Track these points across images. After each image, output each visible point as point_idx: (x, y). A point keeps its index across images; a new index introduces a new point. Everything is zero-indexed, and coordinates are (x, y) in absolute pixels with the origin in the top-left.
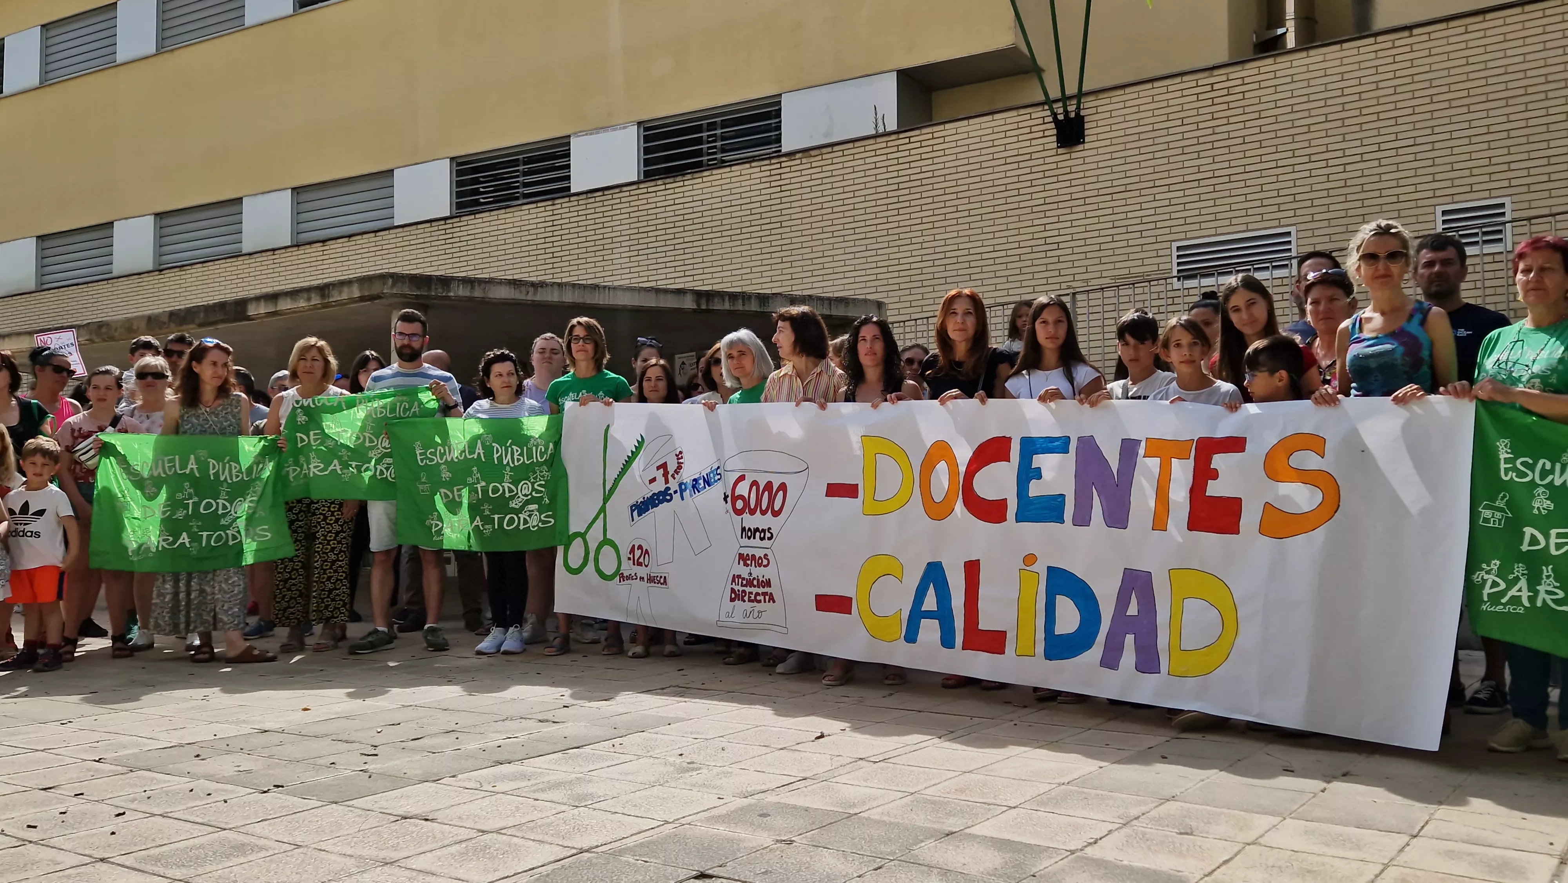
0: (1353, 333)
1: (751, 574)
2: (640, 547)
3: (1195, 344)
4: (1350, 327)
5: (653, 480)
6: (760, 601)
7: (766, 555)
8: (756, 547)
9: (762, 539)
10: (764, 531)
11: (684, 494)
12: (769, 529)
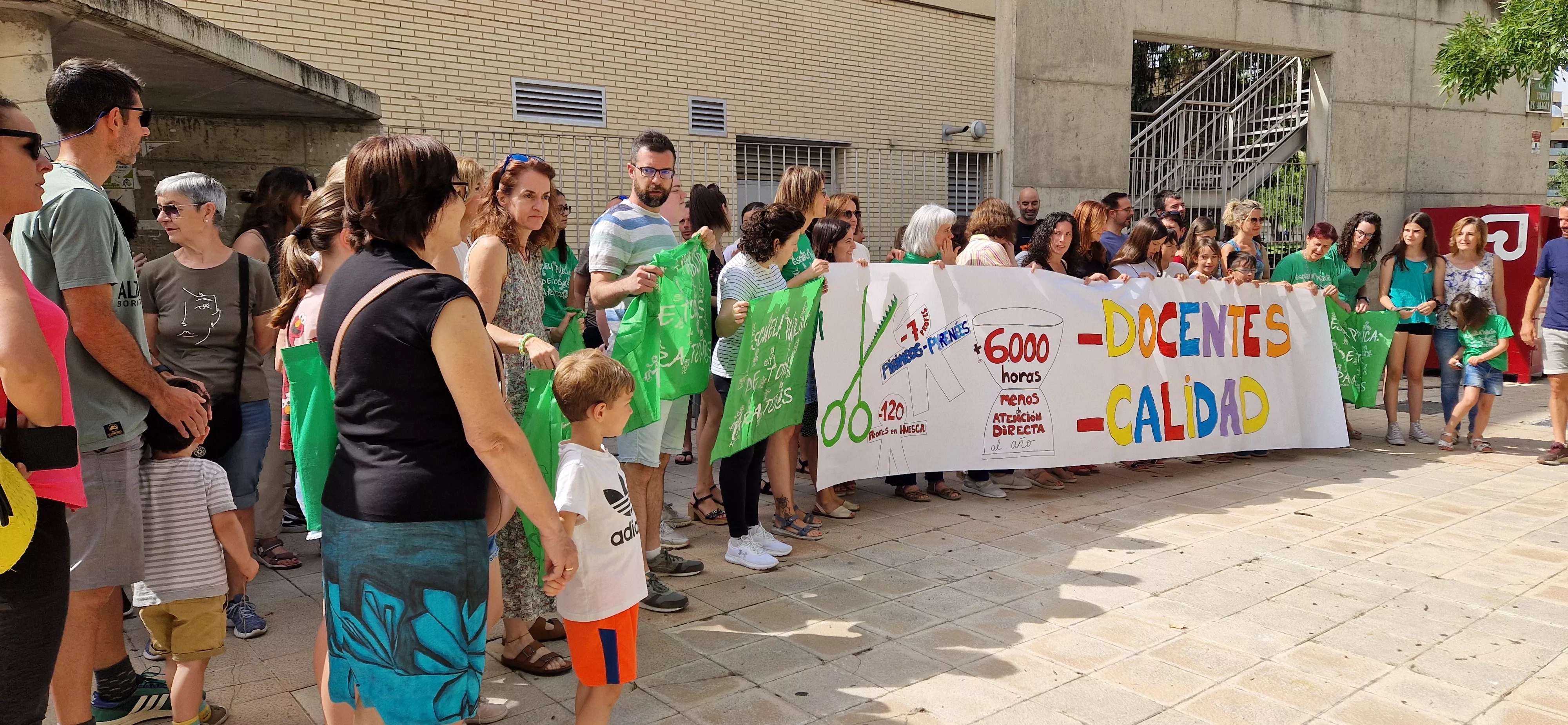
1: (1019, 411)
2: (892, 402)
5: (904, 338)
6: (1029, 433)
7: (1034, 395)
8: (1023, 388)
9: (1029, 381)
10: (1031, 374)
11: (935, 347)
12: (1037, 373)
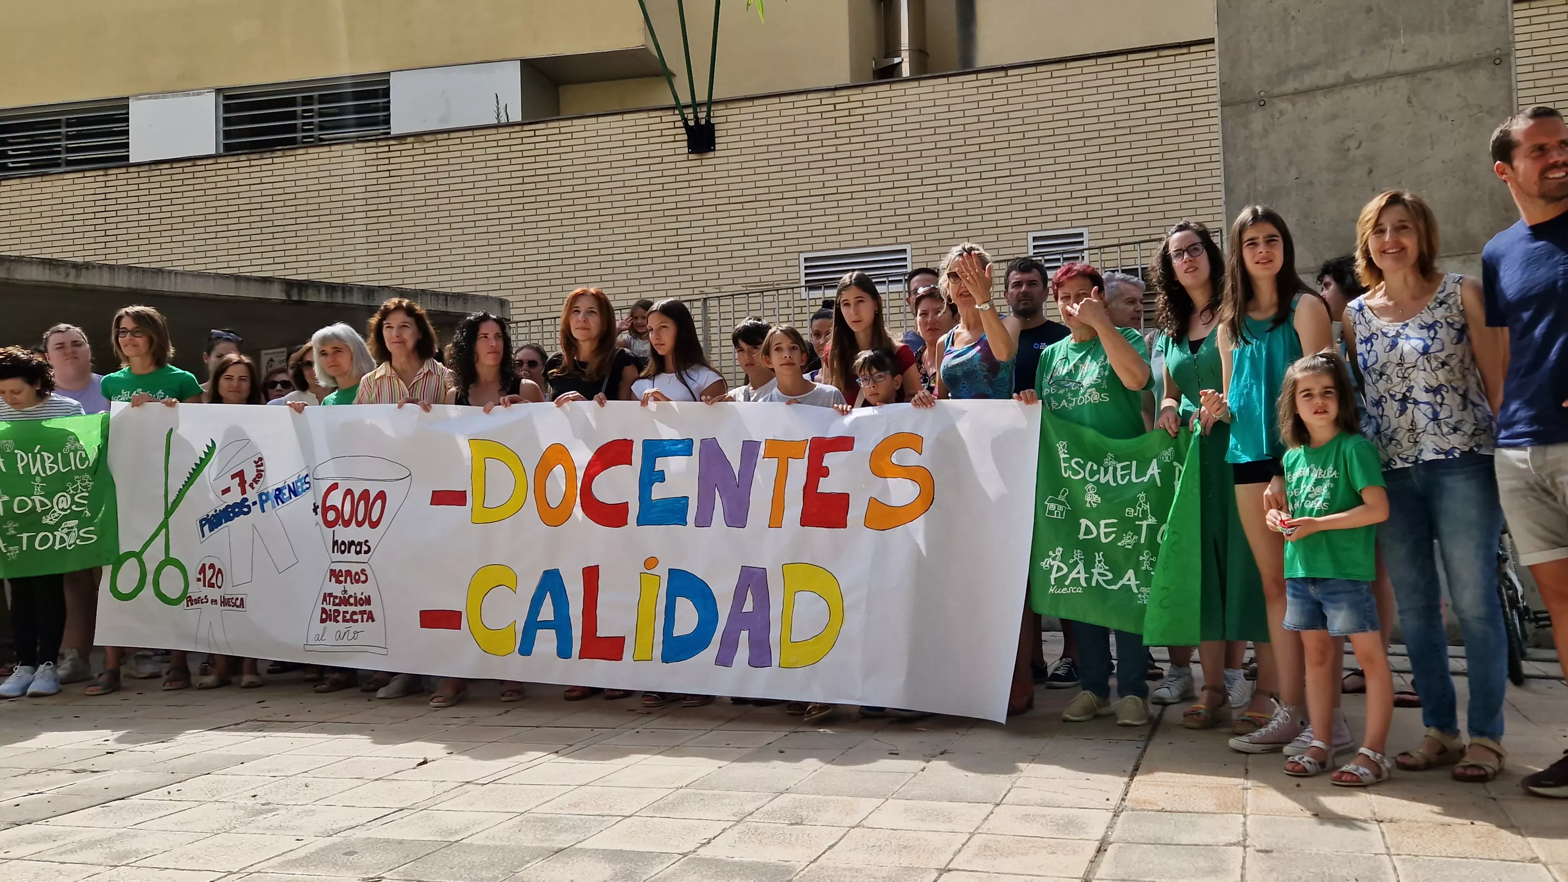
1: (345, 592)
2: (212, 566)
3: (796, 349)
5: (226, 491)
6: (356, 621)
7: (363, 570)
8: (350, 561)
9: (358, 553)
10: (360, 544)
11: (265, 505)
12: (367, 541)
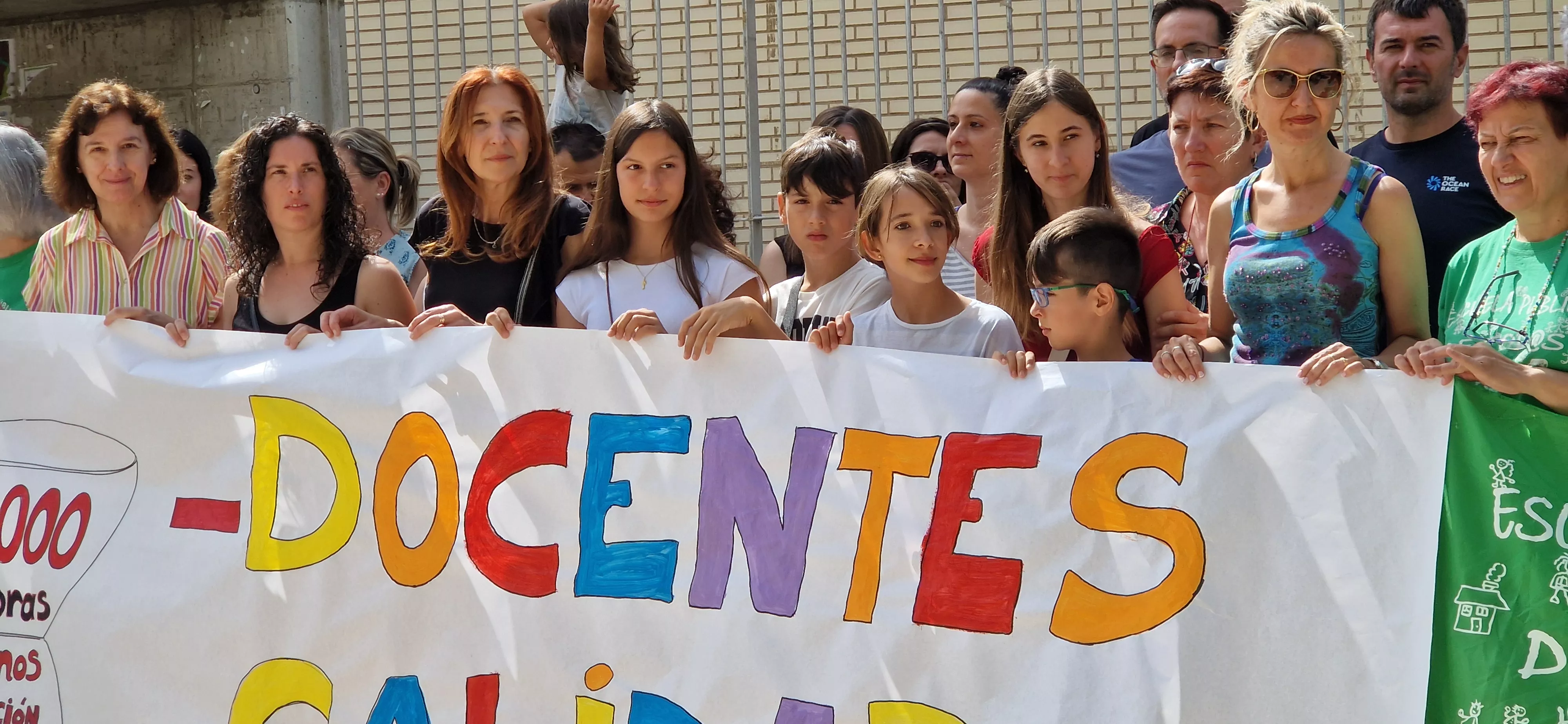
0: (1236, 221)
3: (937, 224)
4: (1233, 206)
7: (33, 654)
8: (11, 633)
9: (26, 617)
10: (30, 597)
12: (43, 594)
